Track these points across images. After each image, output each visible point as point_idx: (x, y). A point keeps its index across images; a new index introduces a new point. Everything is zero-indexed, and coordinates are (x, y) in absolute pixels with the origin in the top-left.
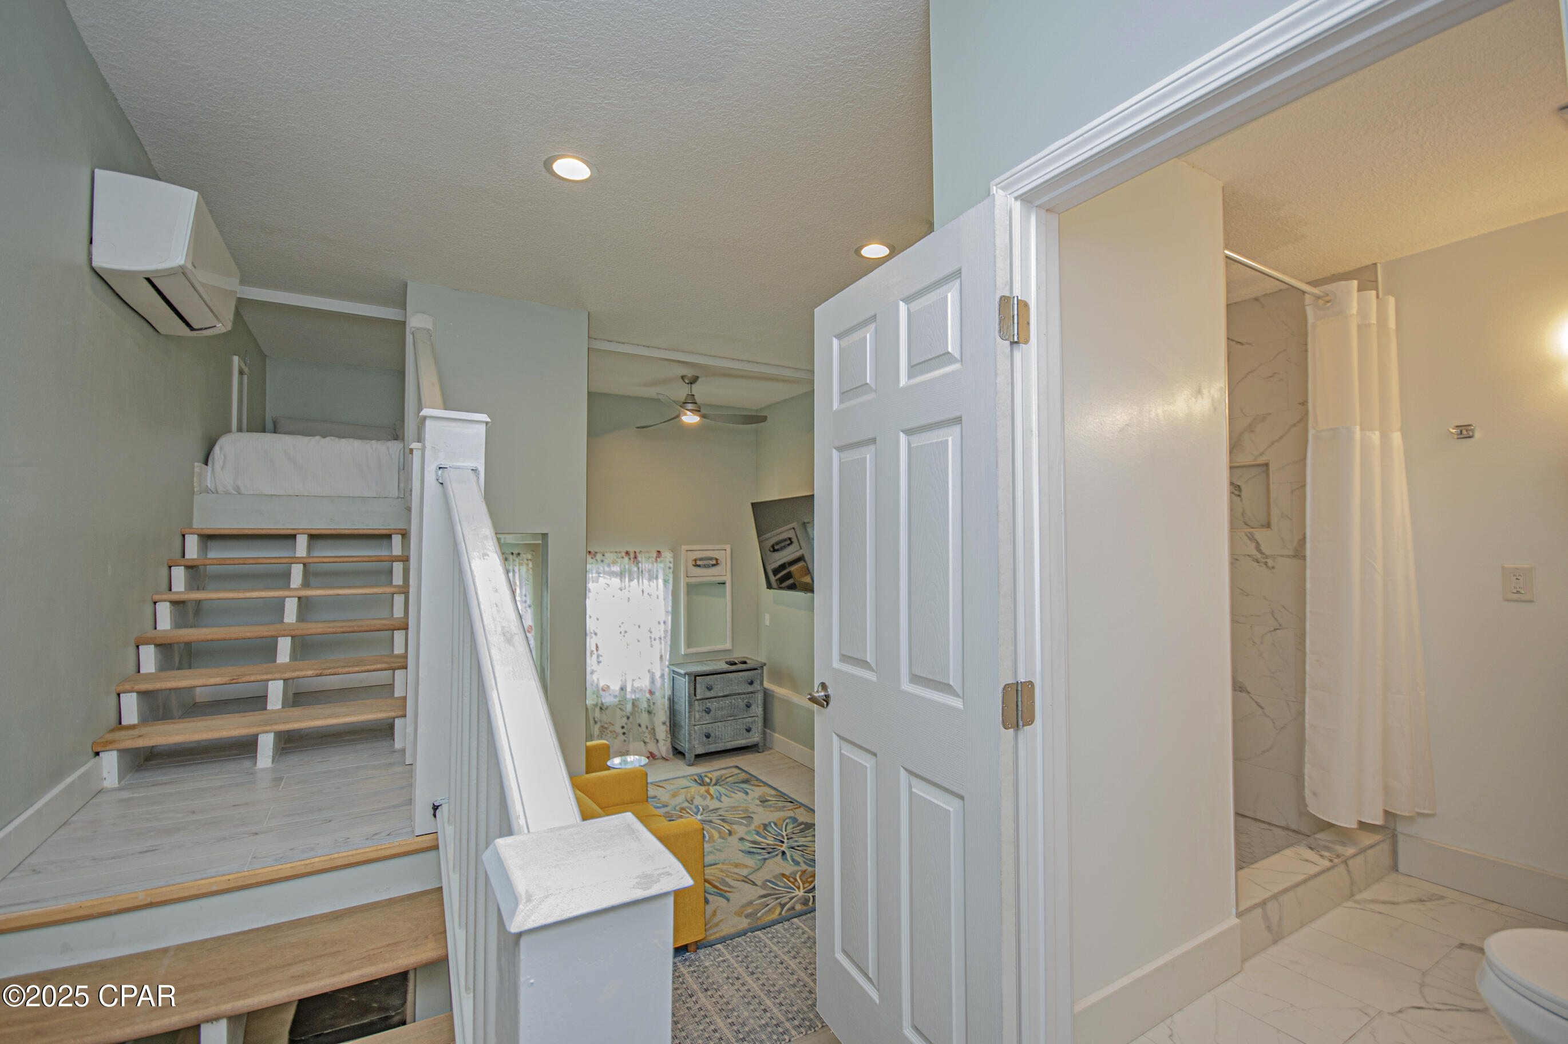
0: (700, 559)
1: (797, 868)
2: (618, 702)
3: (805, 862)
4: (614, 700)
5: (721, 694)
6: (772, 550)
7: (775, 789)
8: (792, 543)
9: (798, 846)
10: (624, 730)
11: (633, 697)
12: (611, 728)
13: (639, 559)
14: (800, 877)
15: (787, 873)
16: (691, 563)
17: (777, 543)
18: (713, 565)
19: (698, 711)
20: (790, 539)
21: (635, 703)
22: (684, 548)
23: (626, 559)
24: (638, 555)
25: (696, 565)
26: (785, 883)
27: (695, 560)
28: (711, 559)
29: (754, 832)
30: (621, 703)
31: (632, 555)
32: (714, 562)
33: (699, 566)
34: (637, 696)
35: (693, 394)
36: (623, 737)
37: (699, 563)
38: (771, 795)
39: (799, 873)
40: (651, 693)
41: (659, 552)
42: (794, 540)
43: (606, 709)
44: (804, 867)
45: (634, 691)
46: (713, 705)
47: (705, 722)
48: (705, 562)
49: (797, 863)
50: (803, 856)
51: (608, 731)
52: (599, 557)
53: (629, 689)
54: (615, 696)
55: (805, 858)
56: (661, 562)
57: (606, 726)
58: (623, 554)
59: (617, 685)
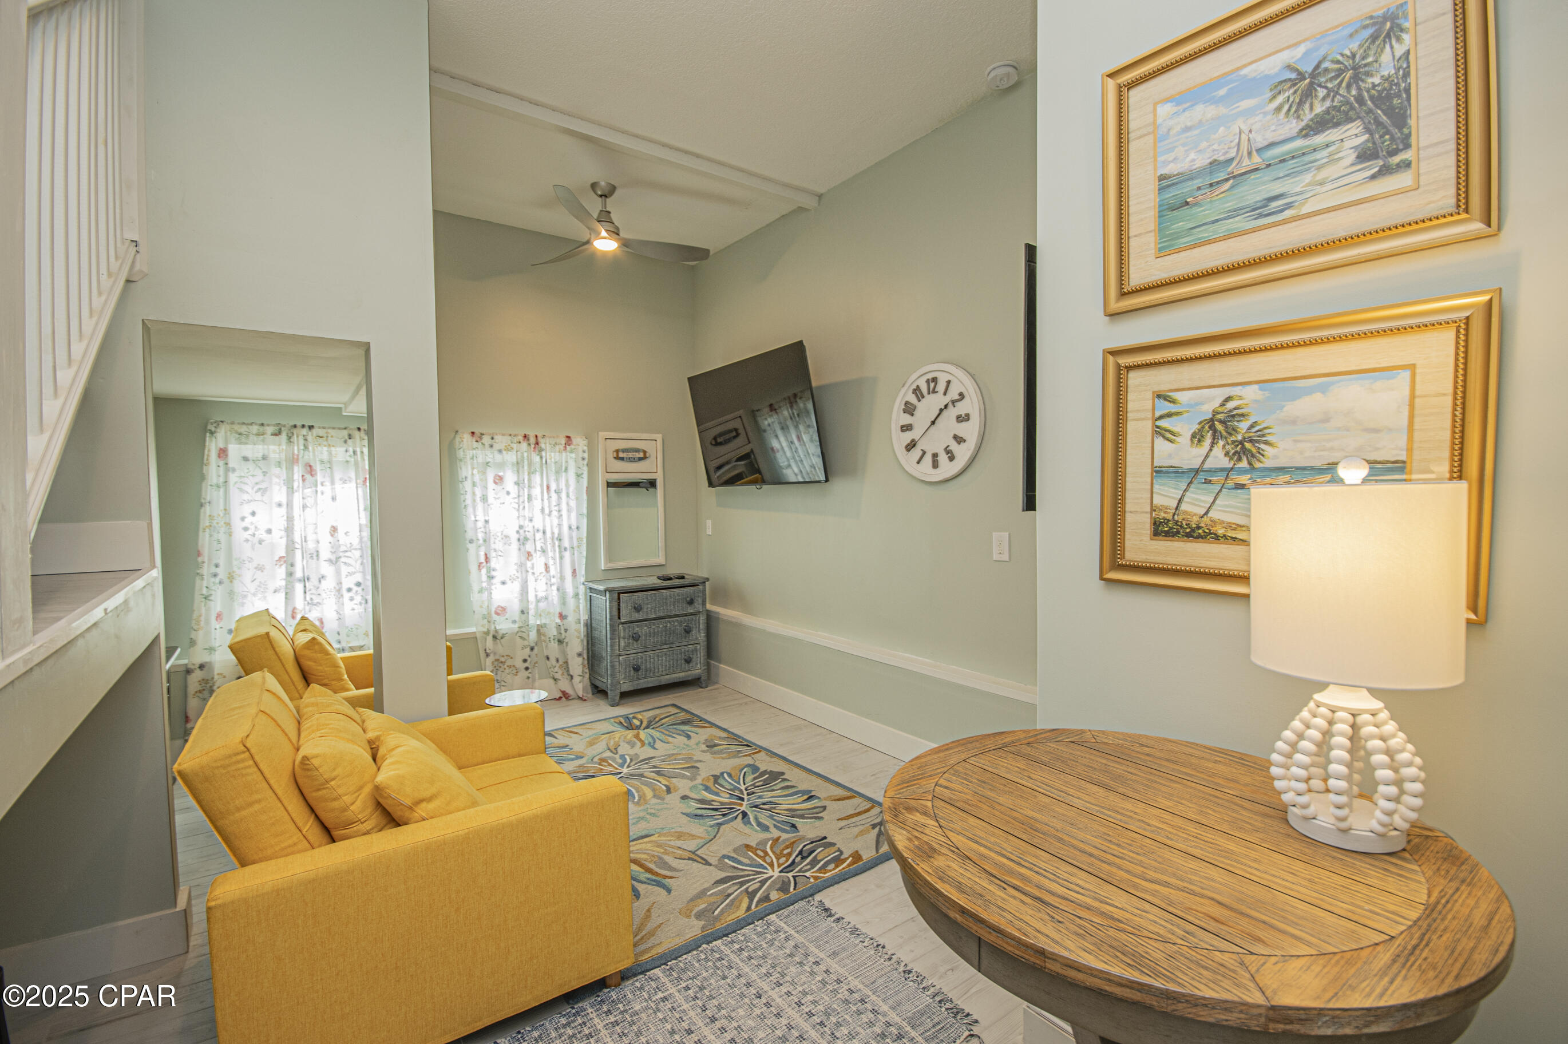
0: (624, 451)
1: (765, 835)
2: (517, 630)
3: (775, 826)
4: (513, 626)
5: (653, 616)
6: (713, 443)
7: (724, 730)
8: (738, 435)
9: (764, 804)
10: (526, 665)
11: (538, 622)
12: (508, 663)
13: (543, 446)
14: (771, 848)
15: (753, 844)
16: (611, 456)
17: (721, 435)
18: (640, 459)
19: (624, 638)
20: (736, 430)
21: (540, 629)
22: (603, 435)
23: (524, 445)
24: (540, 440)
25: (617, 458)
26: (751, 858)
27: (617, 451)
28: (637, 451)
29: (701, 787)
30: (523, 629)
31: (532, 440)
32: (641, 455)
33: (622, 459)
34: (544, 621)
35: (608, 209)
36: (527, 673)
37: (621, 455)
38: (720, 738)
39: (770, 842)
40: (562, 616)
41: (568, 437)
42: (741, 431)
43: (502, 638)
44: (775, 833)
45: (538, 615)
46: (643, 630)
47: (632, 652)
48: (631, 455)
49: (765, 828)
50: (771, 817)
51: (505, 666)
52: (486, 440)
53: (532, 612)
54: (514, 622)
55: (775, 820)
56: (571, 452)
57: (503, 659)
58: (521, 438)
59: (515, 606)
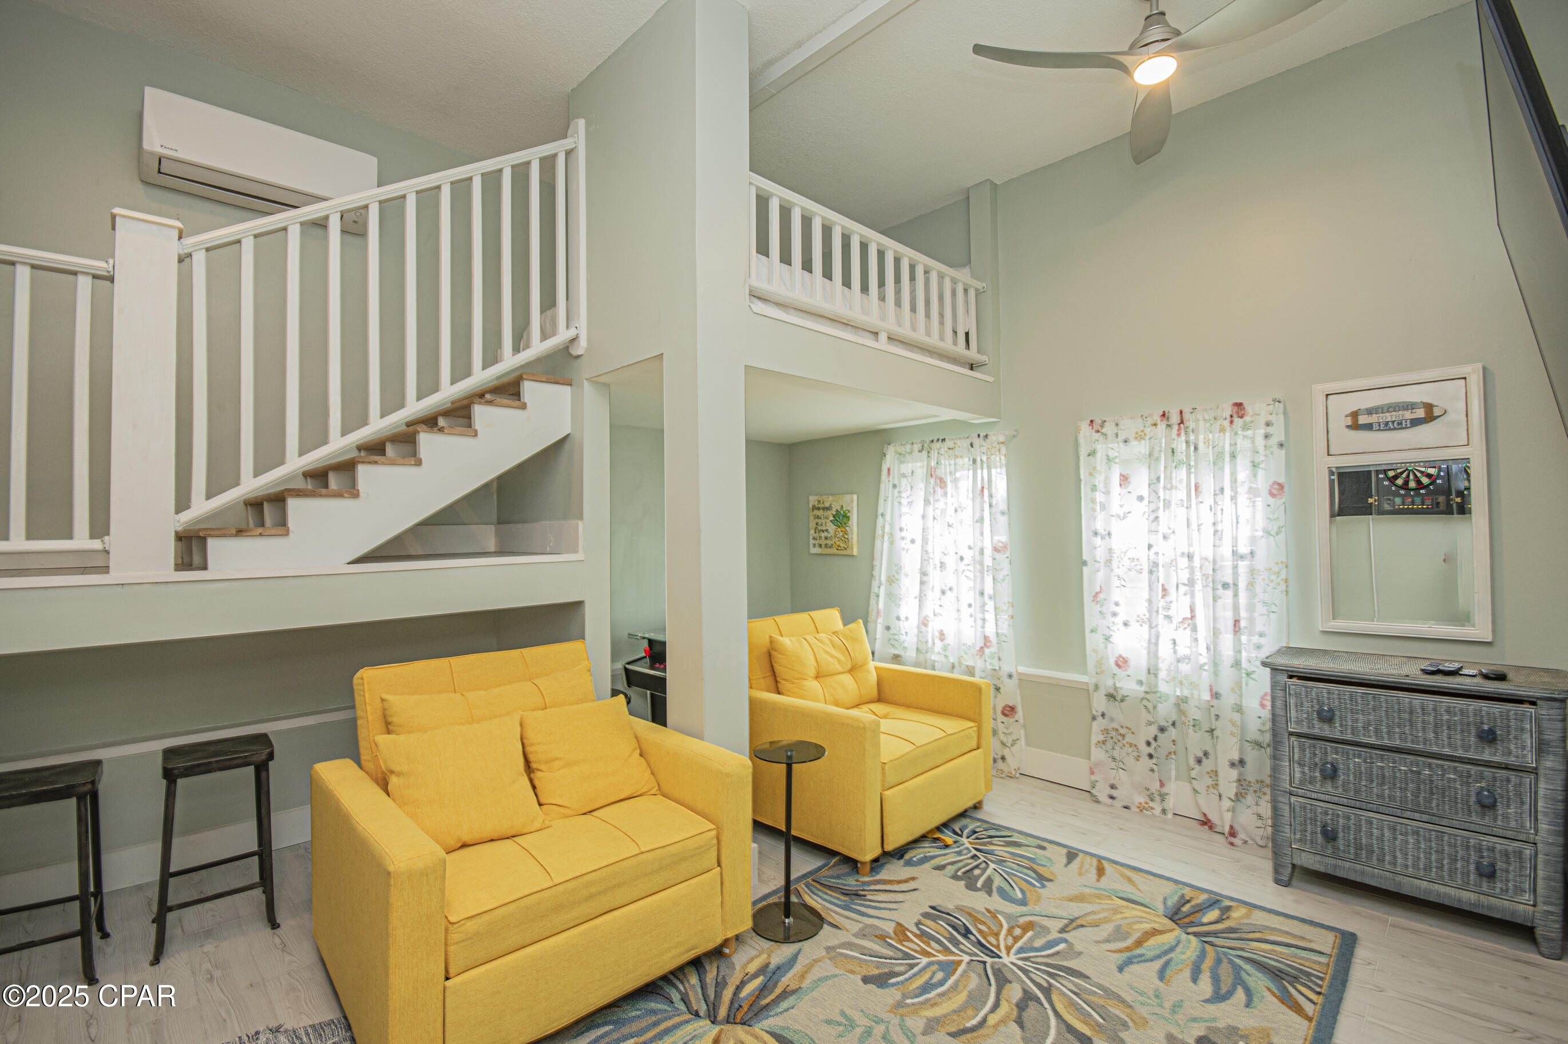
0: (1370, 412)
2: (1143, 695)
4: (1138, 688)
5: (1372, 740)
10: (1151, 750)
11: (1178, 693)
12: (1129, 738)
13: (1192, 425)
16: (1339, 422)
18: (1415, 422)
19: (1301, 765)
21: (1181, 703)
22: (1320, 389)
23: (1162, 426)
24: (1186, 416)
25: (1355, 426)
27: (1355, 415)
28: (1411, 406)
30: (1148, 696)
31: (1175, 419)
32: (1420, 413)
33: (1369, 427)
34: (1186, 693)
36: (1150, 763)
37: (1363, 420)
40: (1216, 695)
41: (1239, 405)
43: (1122, 701)
45: (1176, 679)
46: (1353, 762)
47: (1322, 797)
48: (1388, 417)
51: (1124, 742)
53: (1162, 674)
54: (1140, 683)
56: (1245, 428)
57: (1122, 731)
58: (1157, 418)
59: (1139, 659)
